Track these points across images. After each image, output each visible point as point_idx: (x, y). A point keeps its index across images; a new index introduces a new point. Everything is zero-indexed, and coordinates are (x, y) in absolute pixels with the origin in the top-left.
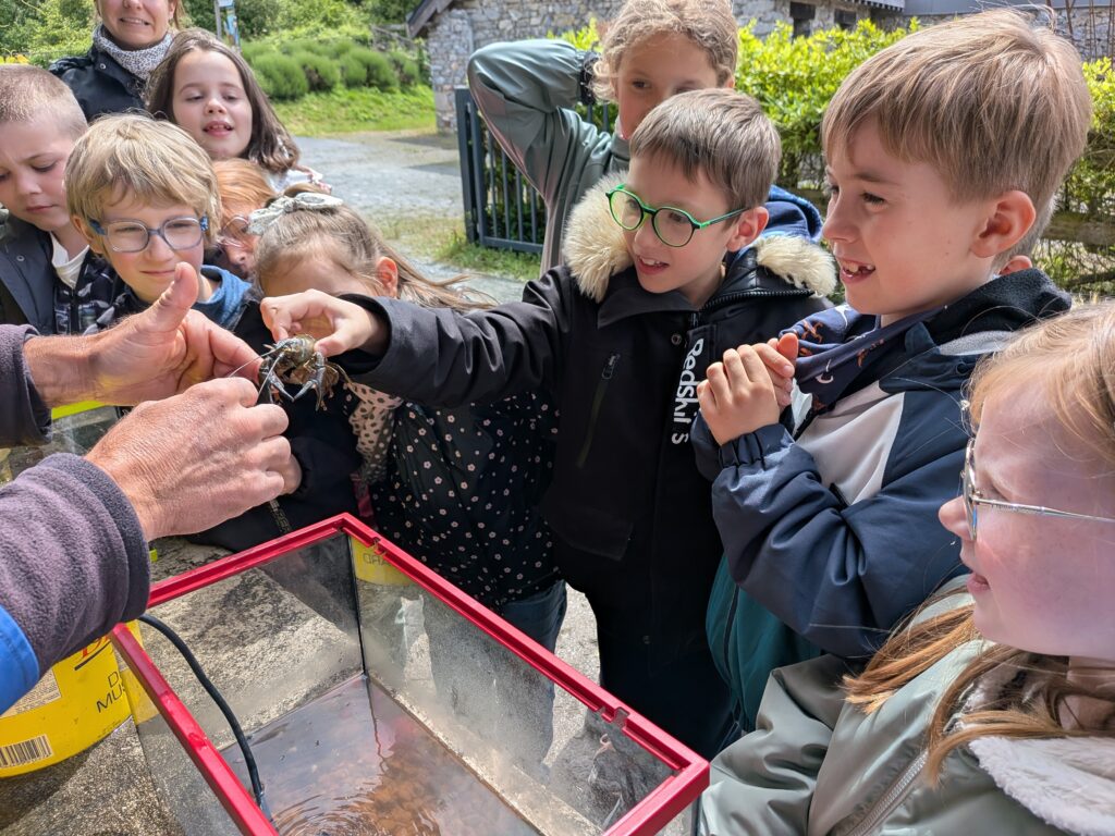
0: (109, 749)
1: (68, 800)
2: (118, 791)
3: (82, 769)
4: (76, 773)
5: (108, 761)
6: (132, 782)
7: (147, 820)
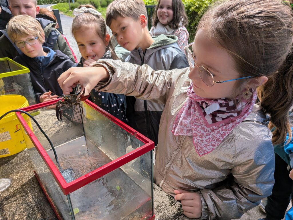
0: (23, 153)
1: (13, 163)
2: (25, 162)
3: (16, 157)
4: (15, 158)
5: (23, 156)
6: (28, 160)
7: (31, 168)
